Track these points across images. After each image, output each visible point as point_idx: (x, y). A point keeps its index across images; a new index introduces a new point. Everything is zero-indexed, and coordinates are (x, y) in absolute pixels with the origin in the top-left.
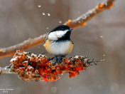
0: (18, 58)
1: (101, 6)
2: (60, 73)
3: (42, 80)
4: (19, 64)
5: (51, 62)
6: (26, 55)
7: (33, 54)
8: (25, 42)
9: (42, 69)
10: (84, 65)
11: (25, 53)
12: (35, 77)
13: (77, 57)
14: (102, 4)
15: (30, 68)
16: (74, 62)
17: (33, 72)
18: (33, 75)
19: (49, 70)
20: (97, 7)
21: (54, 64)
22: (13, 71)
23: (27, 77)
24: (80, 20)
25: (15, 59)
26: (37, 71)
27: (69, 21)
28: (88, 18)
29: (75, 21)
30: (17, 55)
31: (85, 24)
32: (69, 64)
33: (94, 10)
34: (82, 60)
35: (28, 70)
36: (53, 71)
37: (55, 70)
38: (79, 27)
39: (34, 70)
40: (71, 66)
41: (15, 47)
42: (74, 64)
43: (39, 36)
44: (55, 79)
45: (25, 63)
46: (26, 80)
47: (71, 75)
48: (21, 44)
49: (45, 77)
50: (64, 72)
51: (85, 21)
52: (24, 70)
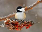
0: (7, 21)
1: (38, 2)
2: (23, 27)
4: (7, 23)
6: (10, 20)
7: (12, 20)
8: (10, 15)
9: (16, 26)
10: (32, 24)
11: (10, 19)
12: (13, 29)
13: (29, 21)
15: (11, 25)
16: (28, 23)
17: (13, 27)
18: (13, 28)
19: (18, 26)
20: (37, 2)
21: (20, 24)
24: (31, 7)
26: (14, 26)
27: (26, 7)
28: (33, 6)
29: (28, 7)
30: (6, 20)
31: (32, 8)
32: (26, 24)
33: (36, 3)
34: (31, 22)
35: (11, 26)
38: (30, 9)
39: (13, 26)
40: (27, 24)
41: (5, 17)
42: (28, 24)
44: (21, 29)
45: (10, 23)
46: (10, 30)
47: (27, 28)
48: (8, 16)
49: (17, 29)
50: (24, 27)
51: (32, 7)
52: (9, 26)
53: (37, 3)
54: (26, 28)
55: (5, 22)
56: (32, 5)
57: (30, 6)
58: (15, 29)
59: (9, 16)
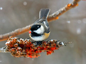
0: (11, 42)
2: (41, 52)
3: (28, 57)
4: (12, 46)
5: (34, 44)
6: (16, 39)
7: (21, 39)
8: (16, 30)
10: (57, 46)
12: (23, 55)
13: (52, 41)
14: (70, 4)
15: (19, 48)
18: (22, 53)
19: (32, 50)
20: (66, 6)
21: (36, 46)
22: (8, 50)
23: (17, 55)
24: (55, 15)
25: (9, 42)
26: (24, 50)
28: (60, 14)
30: (10, 39)
31: (58, 18)
32: (47, 45)
33: (64, 8)
34: (56, 42)
35: (18, 50)
36: (35, 51)
37: (36, 50)
38: (54, 20)
39: (22, 50)
40: (48, 47)
41: (8, 34)
42: (50, 45)
43: (25, 26)
45: (16, 45)
46: (17, 57)
47: (48, 53)
48: (13, 32)
49: (30, 55)
50: (43, 51)
51: (58, 16)
52: (15, 50)
56: (57, 12)
57: (53, 14)
58: (26, 56)
59: (15, 33)
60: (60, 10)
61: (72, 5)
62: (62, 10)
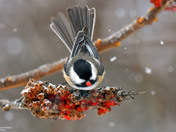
0: (31, 90)
1: (140, 21)
2: (86, 109)
3: (62, 118)
4: (32, 97)
5: (75, 95)
6: (41, 85)
9: (62, 104)
10: (118, 99)
11: (41, 82)
12: (53, 114)
13: (108, 88)
14: (142, 18)
15: (47, 102)
16: (104, 95)
17: (51, 107)
18: (51, 111)
19: (71, 105)
20: (135, 22)
21: (78, 98)
22: (25, 105)
23: (43, 114)
25: (27, 91)
26: (55, 106)
27: (99, 40)
28: (123, 37)
29: (106, 40)
30: (30, 85)
31: (120, 44)
32: (98, 97)
33: (131, 25)
34: (115, 92)
35: (45, 105)
36: (77, 107)
38: (112, 48)
40: (101, 100)
41: (27, 74)
42: (104, 97)
43: (59, 60)
44: (79, 116)
45: (41, 96)
47: (101, 111)
48: (36, 71)
49: (66, 114)
50: (91, 108)
51: (119, 40)
52: (39, 105)
53: (136, 27)
54: (99, 113)
55: (23, 92)
56: (118, 34)
57: (111, 37)
60: (122, 30)
61: (145, 20)
62: (128, 28)
